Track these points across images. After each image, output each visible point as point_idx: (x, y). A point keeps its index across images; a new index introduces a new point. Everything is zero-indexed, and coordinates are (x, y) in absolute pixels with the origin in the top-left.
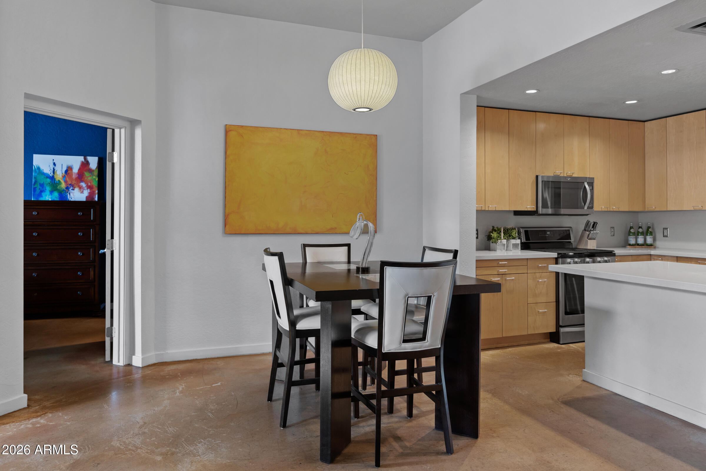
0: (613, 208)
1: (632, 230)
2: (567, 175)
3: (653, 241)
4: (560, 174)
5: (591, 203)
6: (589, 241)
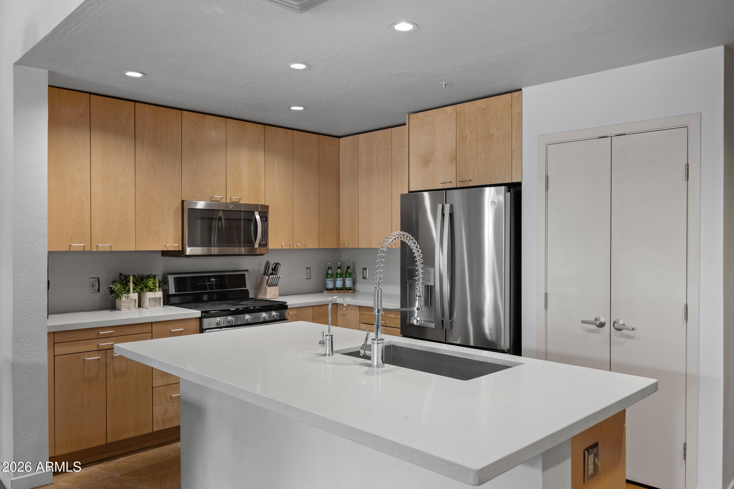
0: (297, 245)
1: (330, 272)
2: (231, 201)
3: (352, 284)
4: (221, 199)
5: (265, 239)
6: (268, 289)
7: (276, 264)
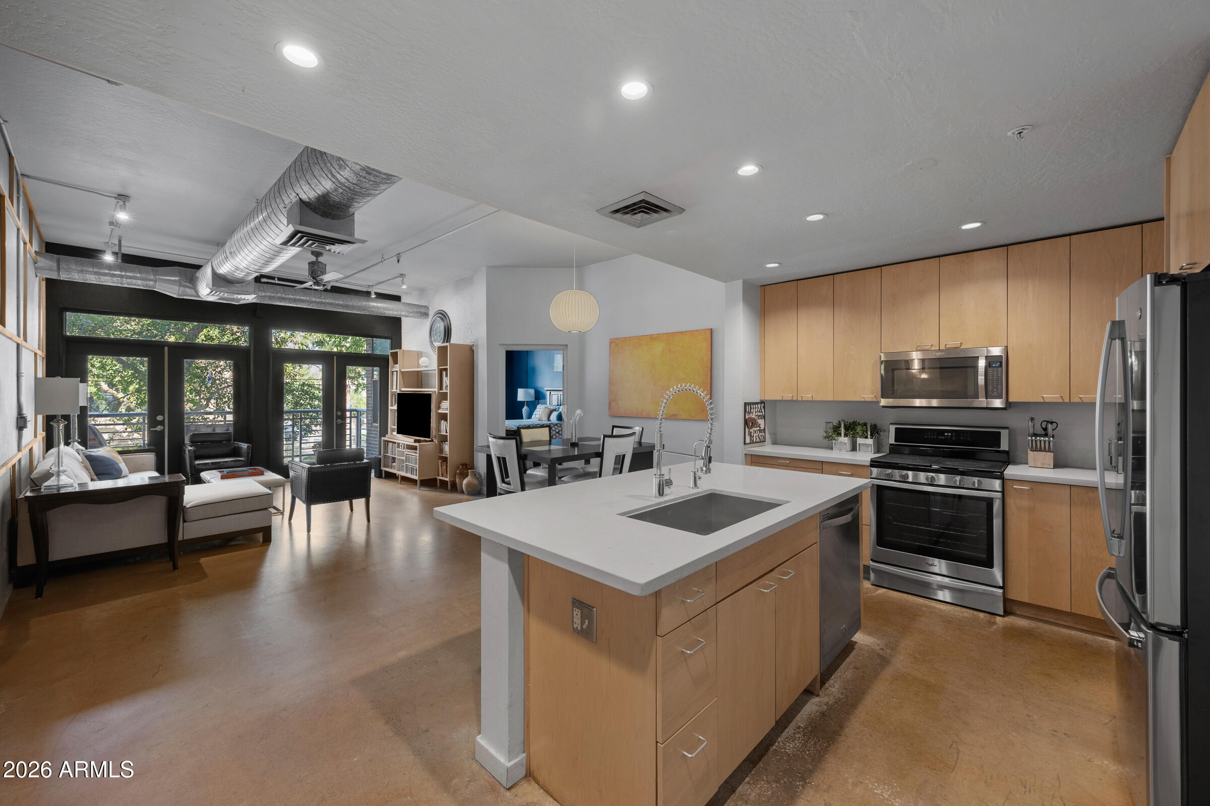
0: (1079, 397)
2: (945, 348)
4: (931, 347)
5: (998, 390)
6: (1031, 454)
7: (1048, 422)
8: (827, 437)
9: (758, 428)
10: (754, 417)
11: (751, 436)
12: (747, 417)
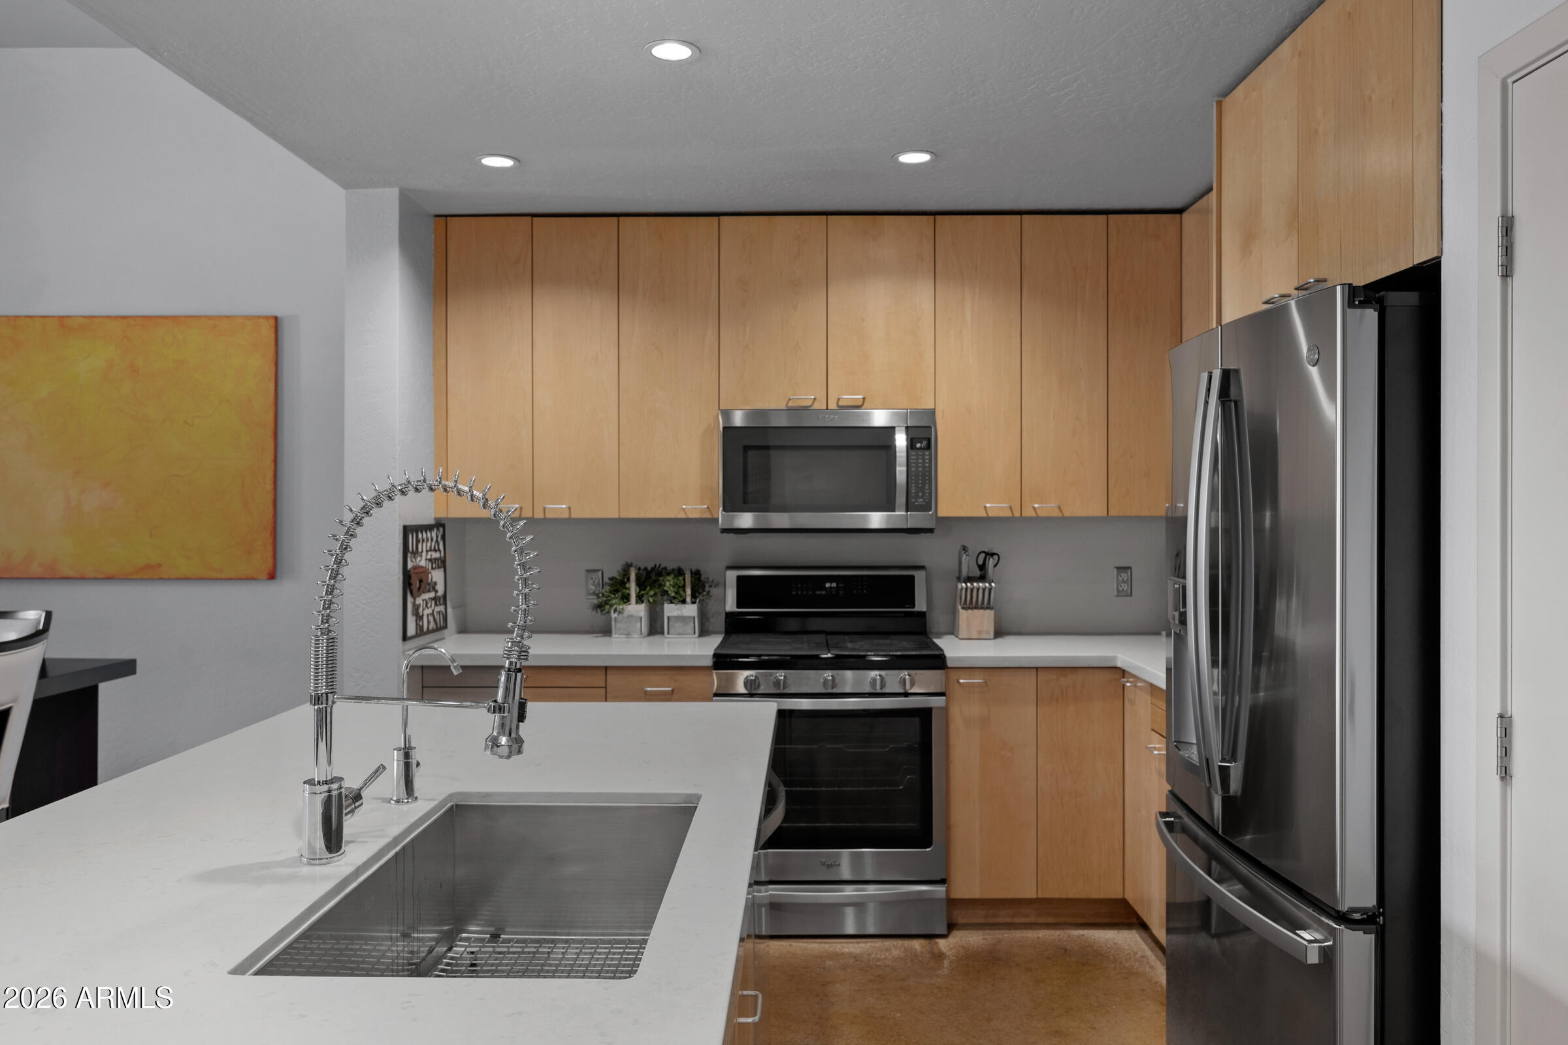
0: (1033, 507)
2: (838, 406)
4: (813, 402)
5: (924, 494)
6: (963, 615)
7: (987, 554)
8: (600, 607)
9: (432, 595)
10: (423, 563)
11: (419, 618)
12: (410, 565)
